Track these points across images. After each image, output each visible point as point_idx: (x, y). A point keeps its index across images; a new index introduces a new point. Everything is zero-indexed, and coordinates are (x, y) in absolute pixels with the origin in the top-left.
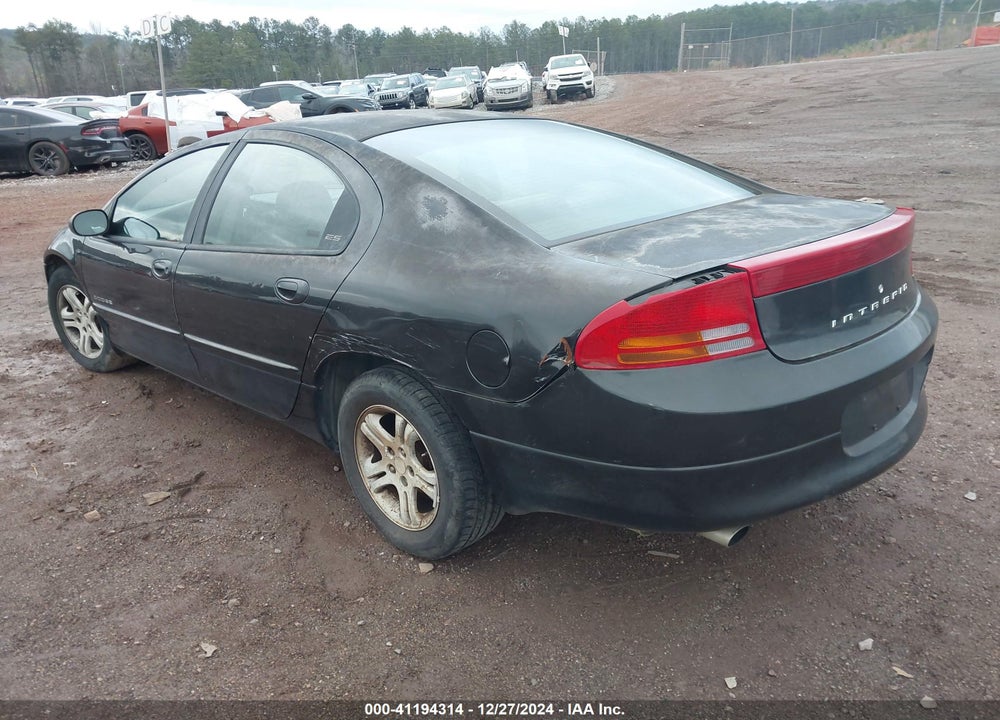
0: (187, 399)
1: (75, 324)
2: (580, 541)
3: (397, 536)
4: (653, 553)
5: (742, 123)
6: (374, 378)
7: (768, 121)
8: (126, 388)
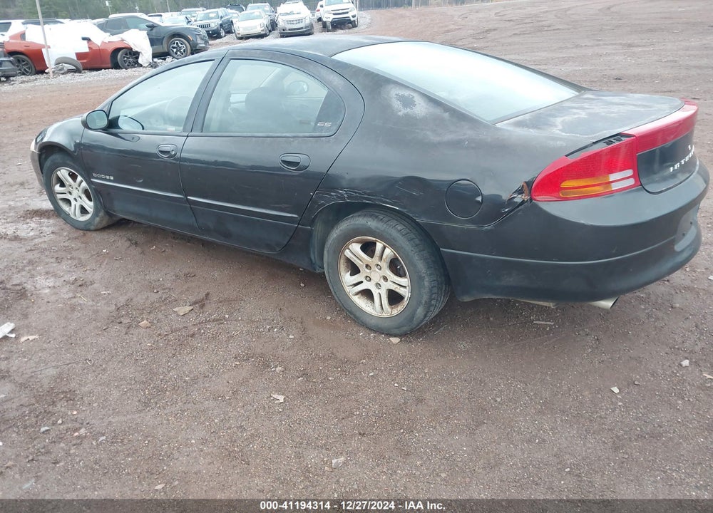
0: (166, 246)
1: (67, 196)
2: (488, 318)
3: (373, 322)
4: (537, 322)
5: (470, 46)
6: (361, 219)
7: (487, 44)
8: (117, 241)
